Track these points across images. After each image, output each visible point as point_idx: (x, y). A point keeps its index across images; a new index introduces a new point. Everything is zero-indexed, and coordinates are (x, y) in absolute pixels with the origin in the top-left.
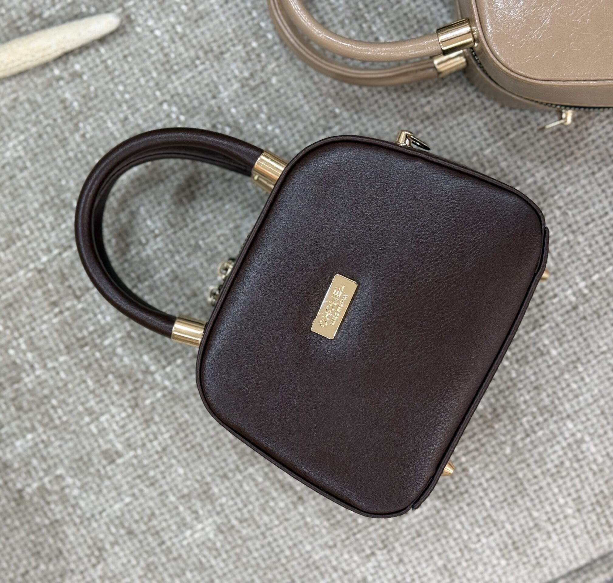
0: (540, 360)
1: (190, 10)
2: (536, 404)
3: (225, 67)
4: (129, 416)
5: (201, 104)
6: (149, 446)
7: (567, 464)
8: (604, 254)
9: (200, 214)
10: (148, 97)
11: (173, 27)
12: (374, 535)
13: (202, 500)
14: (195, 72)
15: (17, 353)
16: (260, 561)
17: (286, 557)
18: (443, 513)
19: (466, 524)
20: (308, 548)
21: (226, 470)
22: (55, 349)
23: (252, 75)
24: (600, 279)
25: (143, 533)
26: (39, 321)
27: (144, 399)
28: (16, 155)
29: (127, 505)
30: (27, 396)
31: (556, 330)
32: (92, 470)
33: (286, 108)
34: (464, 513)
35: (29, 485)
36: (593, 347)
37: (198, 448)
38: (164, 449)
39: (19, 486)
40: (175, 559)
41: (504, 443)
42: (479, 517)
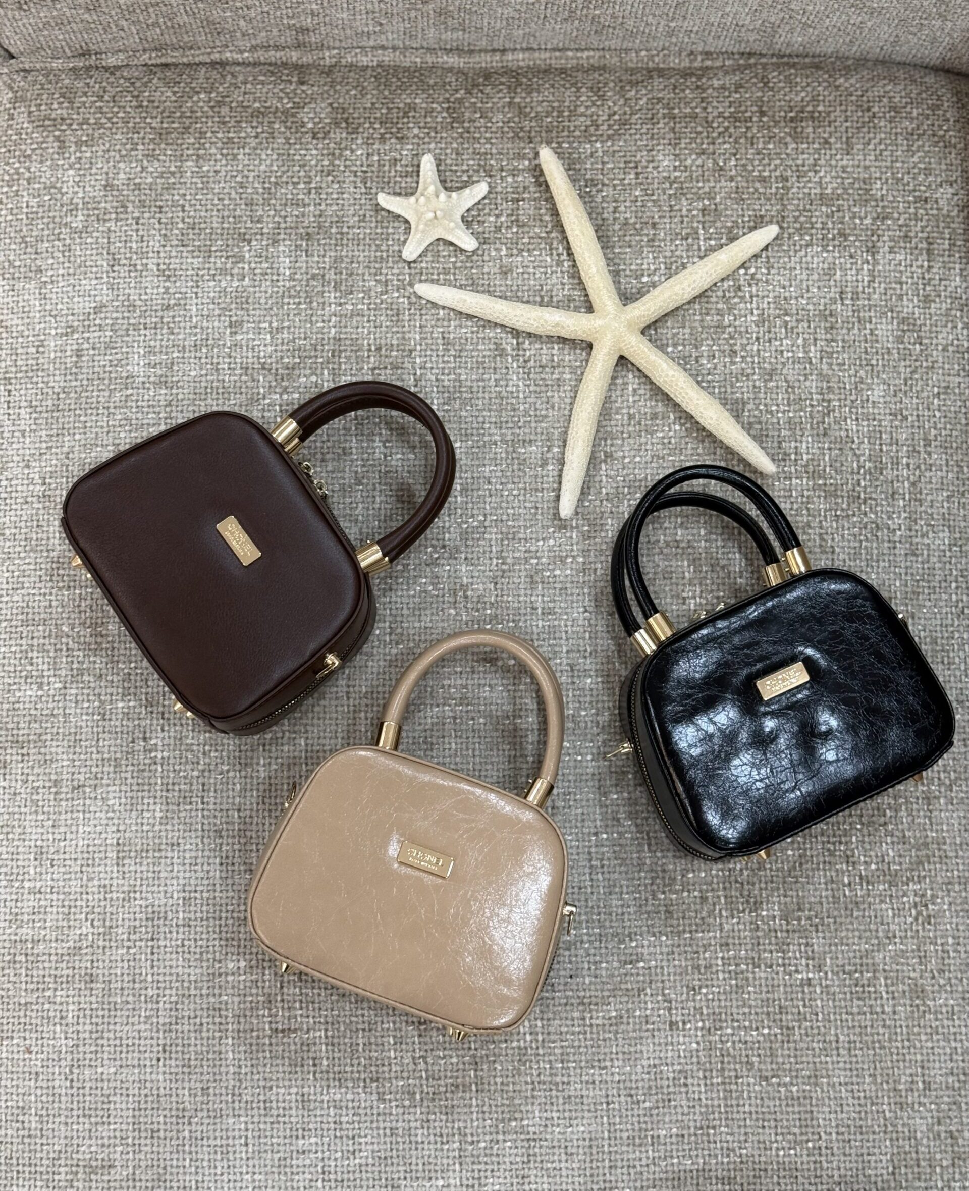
0: (120, 690)
1: (543, 577)
2: (89, 669)
3: (484, 580)
4: (259, 358)
5: (467, 546)
6: (227, 360)
7: (29, 668)
8: (173, 784)
9: (383, 498)
10: (496, 509)
11: (537, 558)
12: (58, 492)
13: (161, 376)
14: (493, 555)
15: (358, 299)
16: (88, 394)
17: (80, 416)
18: (45, 554)
19: (25, 567)
20: (77, 437)
21: (174, 408)
22: (344, 330)
23: (466, 597)
24: (156, 770)
25: (162, 318)
26: (373, 329)
27: (265, 376)
28: (511, 383)
29: (191, 317)
30: (320, 288)
31: (136, 716)
32: (233, 306)
33: (425, 609)
34: (35, 570)
35: (250, 251)
36: (106, 736)
37: (203, 397)
38: (217, 370)
39: (254, 243)
40: (128, 330)
41: (72, 629)
42: (26, 579)
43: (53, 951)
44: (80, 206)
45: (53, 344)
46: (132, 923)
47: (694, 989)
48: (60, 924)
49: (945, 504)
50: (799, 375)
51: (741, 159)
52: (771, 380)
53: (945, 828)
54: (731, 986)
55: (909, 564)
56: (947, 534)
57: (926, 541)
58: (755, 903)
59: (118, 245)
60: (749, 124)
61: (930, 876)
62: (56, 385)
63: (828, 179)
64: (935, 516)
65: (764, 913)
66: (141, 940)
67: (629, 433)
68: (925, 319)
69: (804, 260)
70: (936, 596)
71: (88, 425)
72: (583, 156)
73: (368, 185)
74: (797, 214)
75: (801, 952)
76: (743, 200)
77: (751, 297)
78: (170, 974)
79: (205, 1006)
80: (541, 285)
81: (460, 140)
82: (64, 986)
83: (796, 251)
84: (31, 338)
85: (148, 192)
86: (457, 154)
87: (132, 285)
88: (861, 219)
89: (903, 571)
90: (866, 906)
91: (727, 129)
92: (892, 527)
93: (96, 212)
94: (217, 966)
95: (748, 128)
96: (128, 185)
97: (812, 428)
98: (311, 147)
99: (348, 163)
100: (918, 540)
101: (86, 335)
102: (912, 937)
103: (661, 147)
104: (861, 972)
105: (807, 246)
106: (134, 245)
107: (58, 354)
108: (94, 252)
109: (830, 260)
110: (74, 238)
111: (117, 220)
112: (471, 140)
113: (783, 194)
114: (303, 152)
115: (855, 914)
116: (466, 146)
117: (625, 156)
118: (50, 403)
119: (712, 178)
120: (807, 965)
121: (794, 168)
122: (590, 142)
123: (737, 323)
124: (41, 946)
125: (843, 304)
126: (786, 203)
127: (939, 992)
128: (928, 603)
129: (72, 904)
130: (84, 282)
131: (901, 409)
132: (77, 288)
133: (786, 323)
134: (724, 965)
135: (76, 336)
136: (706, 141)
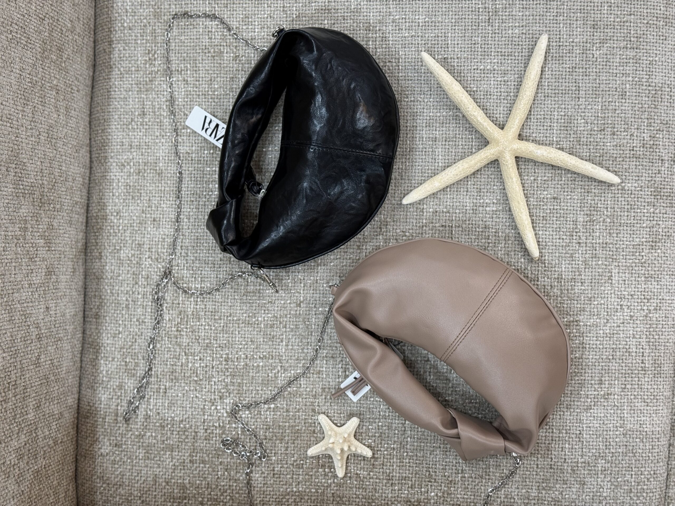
43: (615, 42)
44: (600, 472)
45: (616, 389)
46: (571, 55)
47: (271, 17)
48: (612, 57)
49: (121, 272)
50: (192, 346)
51: (215, 475)
52: (207, 343)
53: (137, 100)
54: (251, 18)
55: (143, 240)
56: (122, 255)
57: (133, 252)
58: (236, 60)
59: (577, 447)
60: (209, 496)
61: (146, 74)
62: (614, 364)
63: (168, 460)
64: (127, 265)
65: (232, 55)
66: (566, 46)
67: (286, 317)
68: (122, 376)
69: (184, 413)
70: (130, 222)
71: (595, 339)
72: (304, 483)
73: (428, 473)
74: (186, 440)
75: (215, 35)
76: (215, 450)
77: (215, 392)
78: (550, 27)
79: (531, 10)
80: (331, 406)
81: (374, 498)
82: (609, 23)
83: (189, 418)
84: (630, 394)
85: (559, 479)
86: (376, 489)
87: (569, 421)
88: (152, 436)
89: (146, 235)
90: (180, 59)
91: (222, 495)
92: (150, 260)
93: (590, 468)
94: (524, 31)
95: (210, 494)
96: (571, 484)
97: (188, 316)
98: (461, 500)
99: (440, 488)
100: (136, 253)
101: (597, 393)
102: (158, 43)
103: (259, 485)
104: (185, 25)
105: (182, 421)
106: (567, 446)
107: (613, 382)
108: (591, 444)
109: (170, 412)
110: (603, 453)
111: (578, 462)
112: (367, 497)
113: (193, 452)
114: (466, 497)
115: (185, 55)
116: (370, 494)
117: (280, 481)
118: (618, 353)
119: (232, 464)
120: (212, 28)
121: (186, 468)
122: (299, 492)
123: (223, 377)
124: (622, 45)
125: (166, 386)
126: (192, 447)
127: (147, 16)
128: (135, 218)
129: (605, 67)
130: (598, 425)
131: (139, 325)
132: (602, 422)
133: (197, 376)
134: (255, 29)
135: (602, 393)
136: (234, 487)
